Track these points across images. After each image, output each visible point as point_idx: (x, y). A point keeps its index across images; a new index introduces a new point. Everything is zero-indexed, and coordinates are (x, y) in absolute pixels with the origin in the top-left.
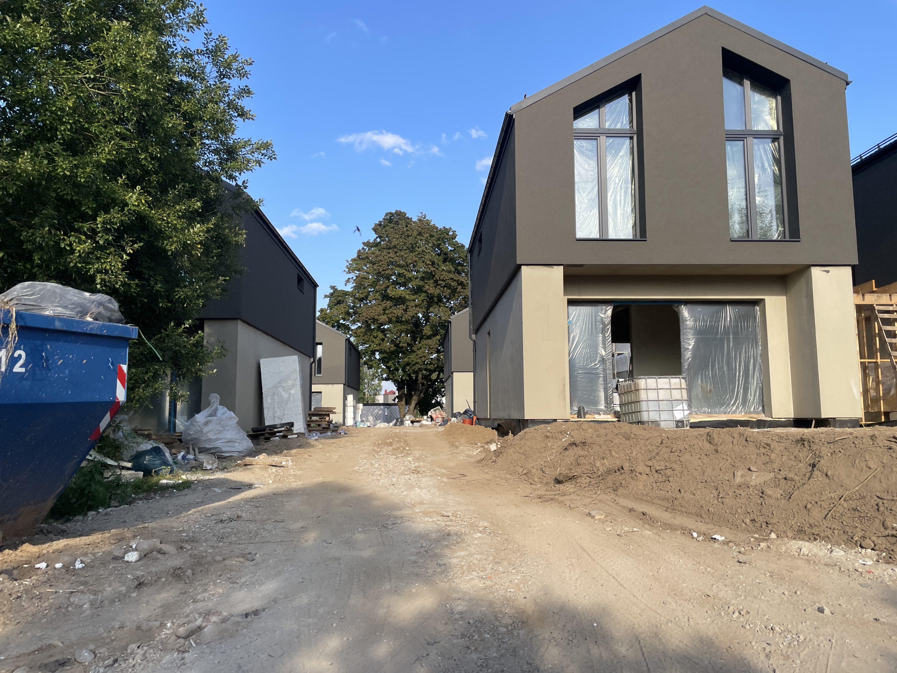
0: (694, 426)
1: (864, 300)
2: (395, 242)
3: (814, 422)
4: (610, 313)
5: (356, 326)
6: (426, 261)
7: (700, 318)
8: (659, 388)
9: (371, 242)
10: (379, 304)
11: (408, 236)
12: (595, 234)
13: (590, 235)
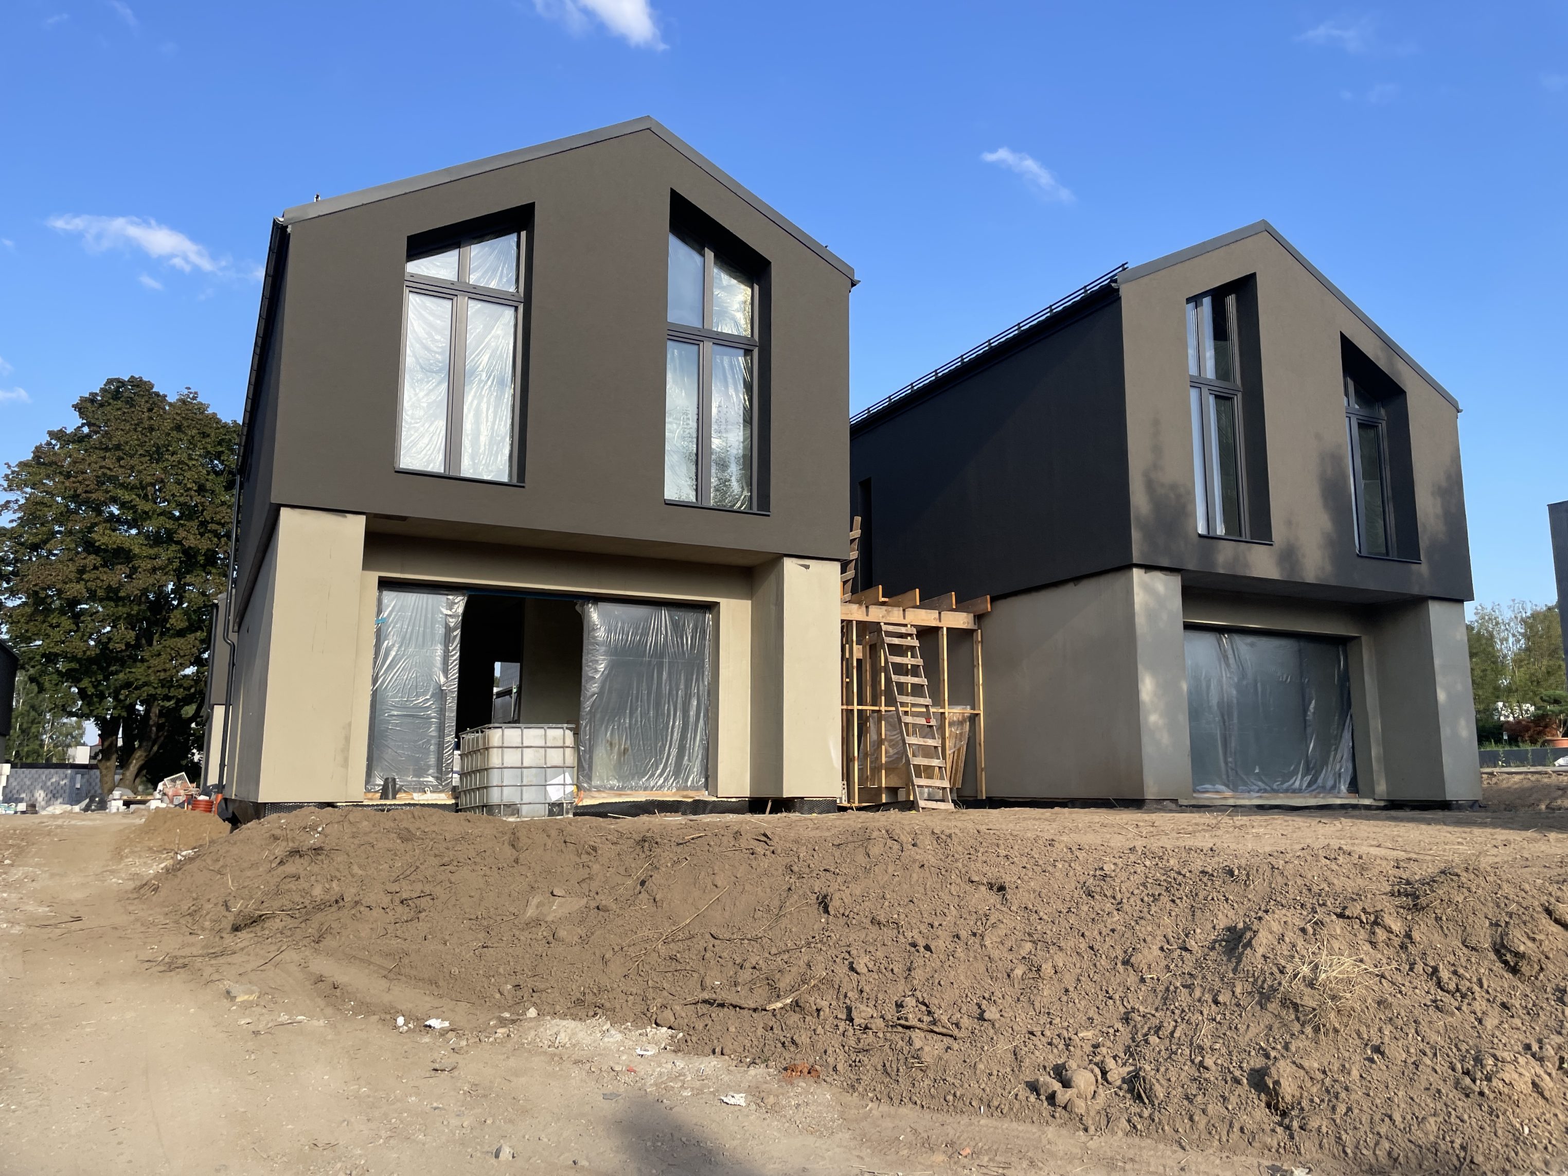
0: (581, 812)
1: (867, 615)
2: (118, 437)
3: (770, 804)
4: (460, 609)
5: (18, 602)
6: (185, 482)
7: (616, 627)
8: (525, 745)
9: (68, 432)
10: (71, 560)
11: (151, 429)
12: (436, 465)
13: (428, 465)
